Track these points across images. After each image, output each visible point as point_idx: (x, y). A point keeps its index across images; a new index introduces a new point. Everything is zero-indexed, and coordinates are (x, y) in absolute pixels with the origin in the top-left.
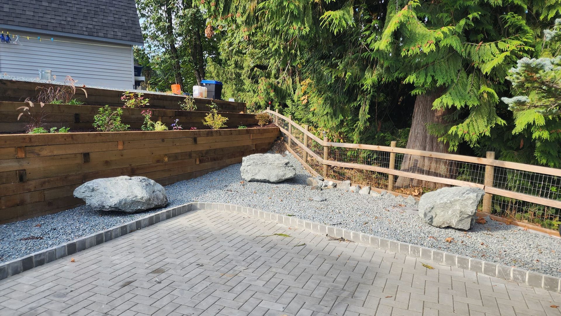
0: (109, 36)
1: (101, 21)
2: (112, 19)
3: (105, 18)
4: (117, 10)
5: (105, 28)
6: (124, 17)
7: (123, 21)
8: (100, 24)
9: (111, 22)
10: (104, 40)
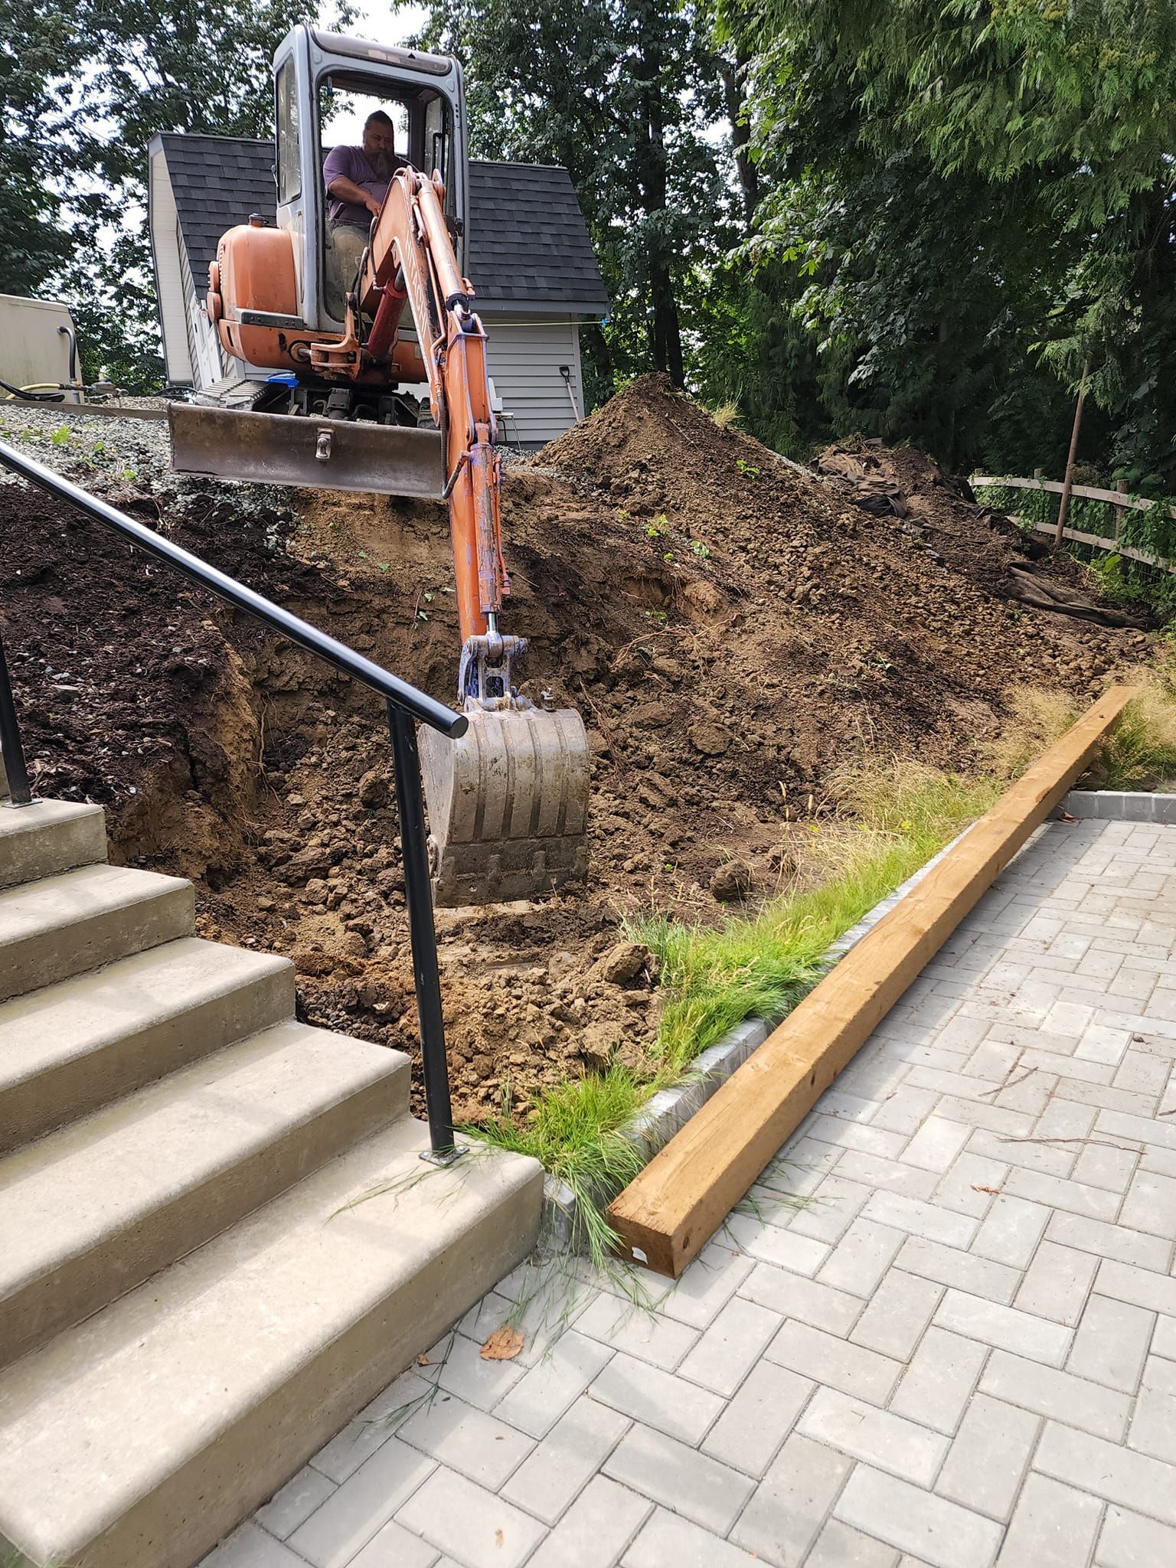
0: (517, 293)
1: (488, 248)
2: (518, 238)
3: (501, 238)
4: (526, 207)
5: (506, 271)
6: (545, 229)
7: (548, 240)
8: (489, 259)
9: (514, 249)
10: (505, 307)
